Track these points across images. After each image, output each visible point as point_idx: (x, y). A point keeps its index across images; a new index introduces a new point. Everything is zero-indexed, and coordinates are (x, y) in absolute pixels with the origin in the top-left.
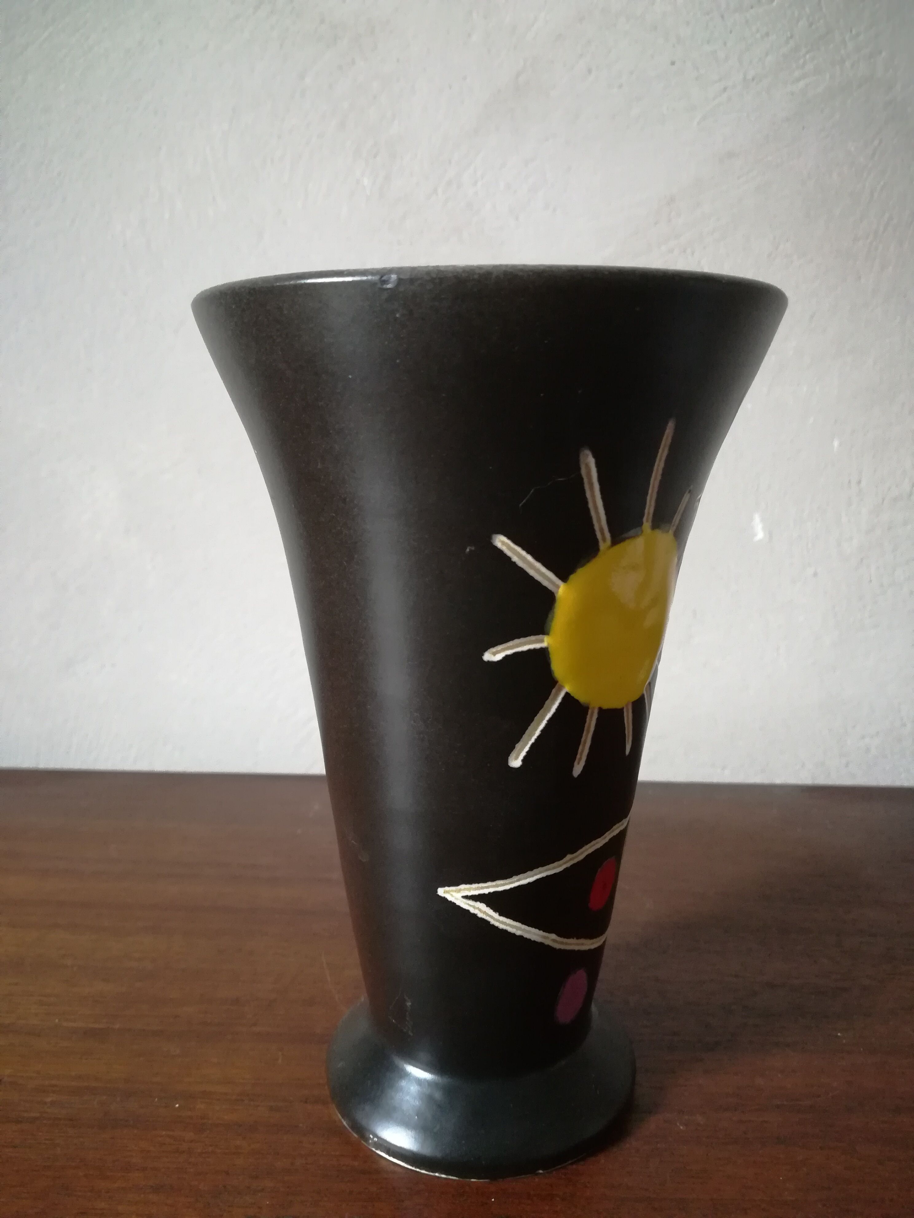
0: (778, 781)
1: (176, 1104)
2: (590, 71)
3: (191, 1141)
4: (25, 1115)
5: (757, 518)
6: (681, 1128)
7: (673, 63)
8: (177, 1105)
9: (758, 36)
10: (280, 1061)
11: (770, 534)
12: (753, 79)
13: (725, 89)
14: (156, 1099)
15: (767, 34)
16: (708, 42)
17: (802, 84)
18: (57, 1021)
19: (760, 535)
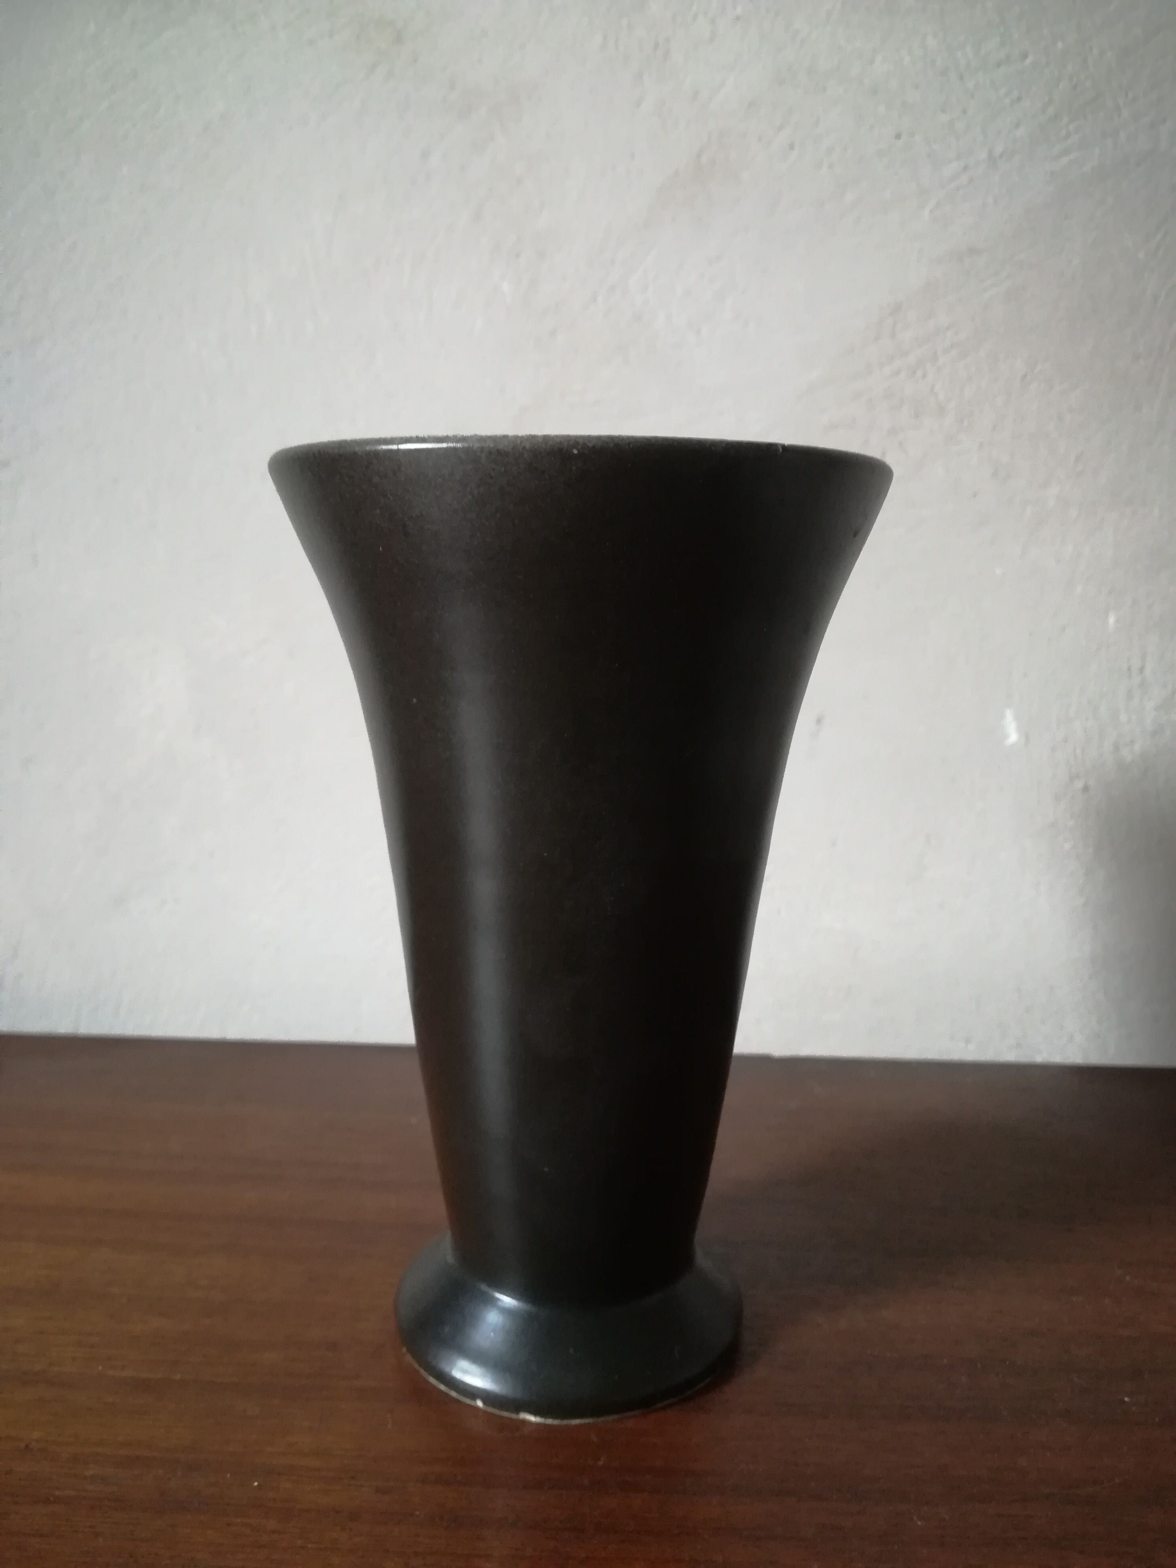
0: (1039, 1059)
1: (254, 1483)
2: (792, 147)
3: (274, 1532)
4: (57, 1493)
5: (1009, 715)
6: (919, 1523)
7: (898, 136)
8: (256, 1484)
9: (1007, 101)
10: (390, 1426)
11: (1026, 737)
12: (1001, 156)
13: (965, 168)
14: (229, 1475)
15: (1019, 99)
16: (944, 111)
17: (1065, 160)
18: (100, 1368)
19: (1013, 737)
